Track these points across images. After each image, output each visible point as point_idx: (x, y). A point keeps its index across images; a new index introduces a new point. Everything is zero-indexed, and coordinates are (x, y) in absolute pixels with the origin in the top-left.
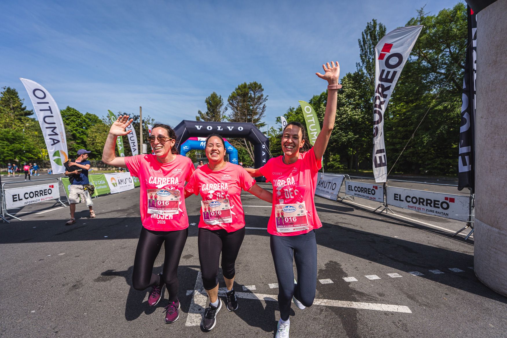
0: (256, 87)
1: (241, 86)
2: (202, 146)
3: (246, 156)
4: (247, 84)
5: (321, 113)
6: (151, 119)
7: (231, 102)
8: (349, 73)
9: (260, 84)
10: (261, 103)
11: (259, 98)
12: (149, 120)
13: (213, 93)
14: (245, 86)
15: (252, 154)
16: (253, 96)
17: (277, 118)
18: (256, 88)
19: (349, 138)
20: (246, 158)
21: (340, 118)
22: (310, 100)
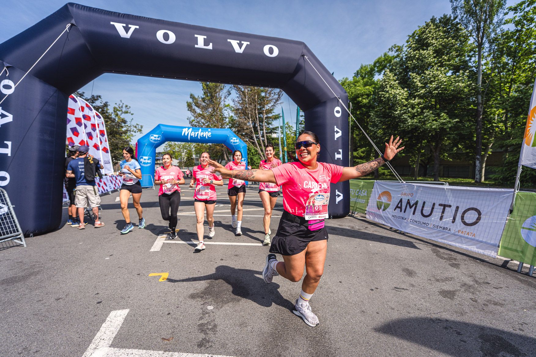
2: (186, 134)
3: (256, 158)
5: (386, 84)
6: (124, 106)
8: (434, 16)
12: (122, 107)
19: (443, 124)
20: (256, 160)
21: (424, 90)
22: (356, 72)
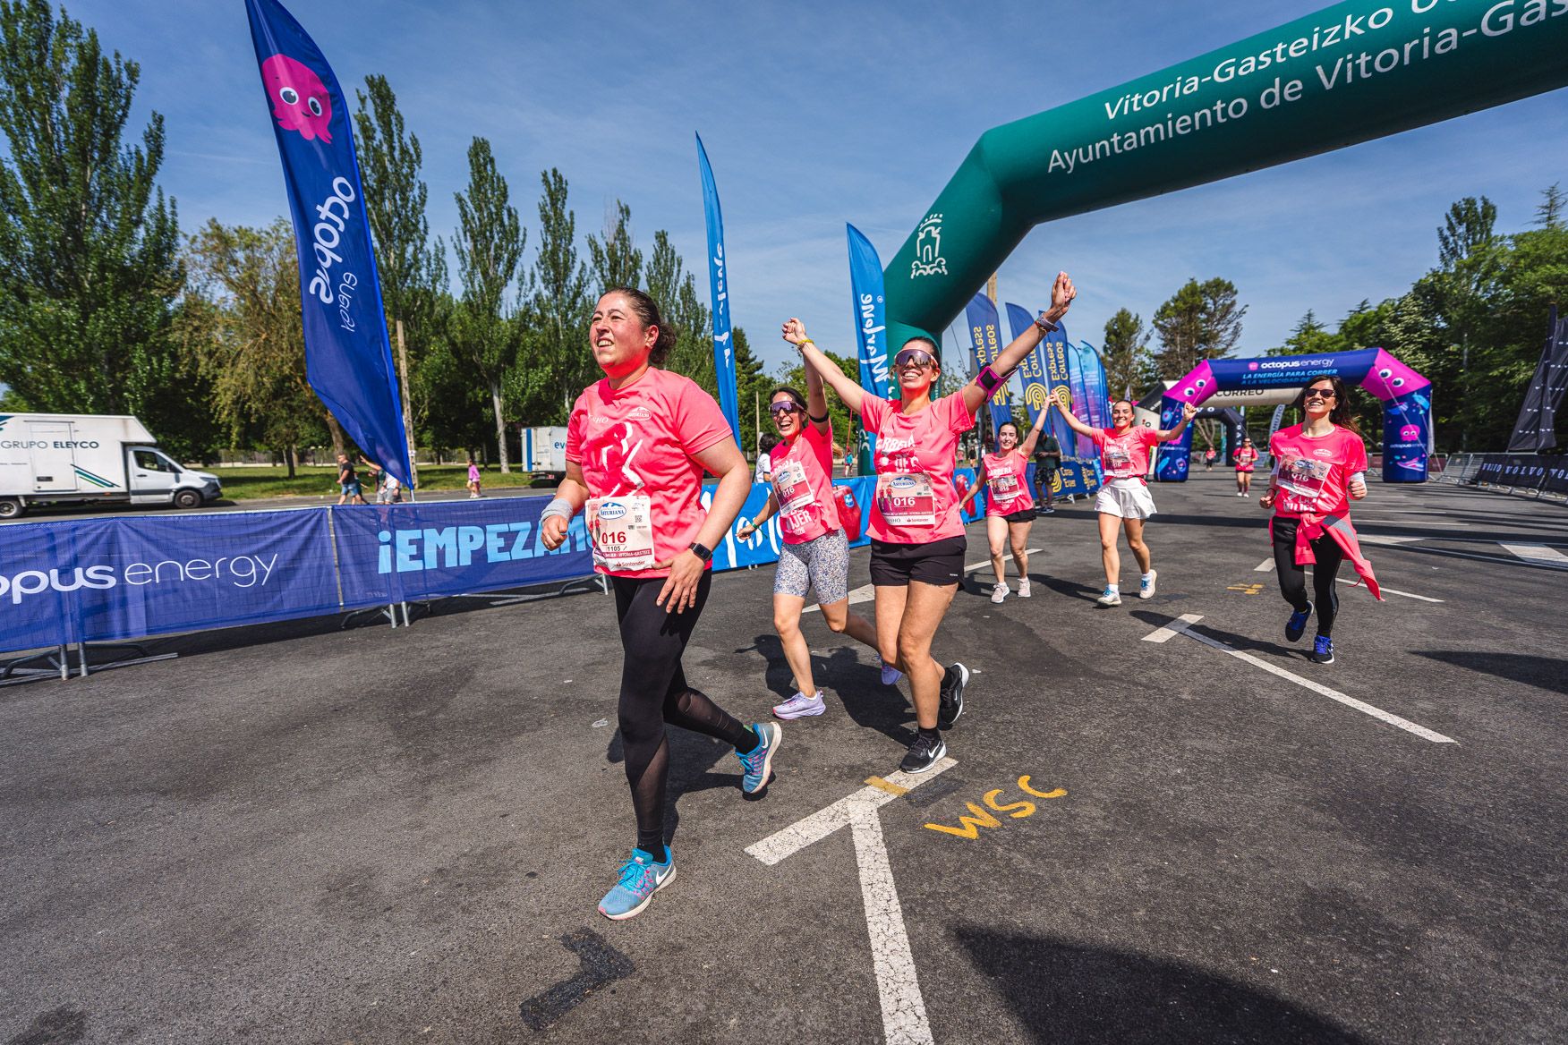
0: (1220, 288)
1: (1185, 291)
4: (1199, 284)
7: (1160, 322)
9: (1230, 283)
10: (1230, 322)
11: (1227, 309)
13: (1120, 310)
14: (1192, 290)
15: (1204, 427)
16: (1210, 305)
17: (1269, 352)
18: (1218, 291)
